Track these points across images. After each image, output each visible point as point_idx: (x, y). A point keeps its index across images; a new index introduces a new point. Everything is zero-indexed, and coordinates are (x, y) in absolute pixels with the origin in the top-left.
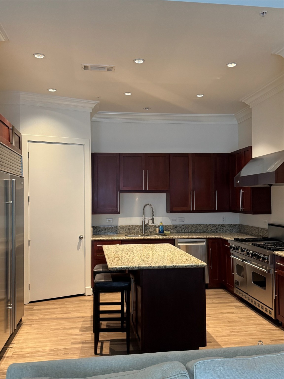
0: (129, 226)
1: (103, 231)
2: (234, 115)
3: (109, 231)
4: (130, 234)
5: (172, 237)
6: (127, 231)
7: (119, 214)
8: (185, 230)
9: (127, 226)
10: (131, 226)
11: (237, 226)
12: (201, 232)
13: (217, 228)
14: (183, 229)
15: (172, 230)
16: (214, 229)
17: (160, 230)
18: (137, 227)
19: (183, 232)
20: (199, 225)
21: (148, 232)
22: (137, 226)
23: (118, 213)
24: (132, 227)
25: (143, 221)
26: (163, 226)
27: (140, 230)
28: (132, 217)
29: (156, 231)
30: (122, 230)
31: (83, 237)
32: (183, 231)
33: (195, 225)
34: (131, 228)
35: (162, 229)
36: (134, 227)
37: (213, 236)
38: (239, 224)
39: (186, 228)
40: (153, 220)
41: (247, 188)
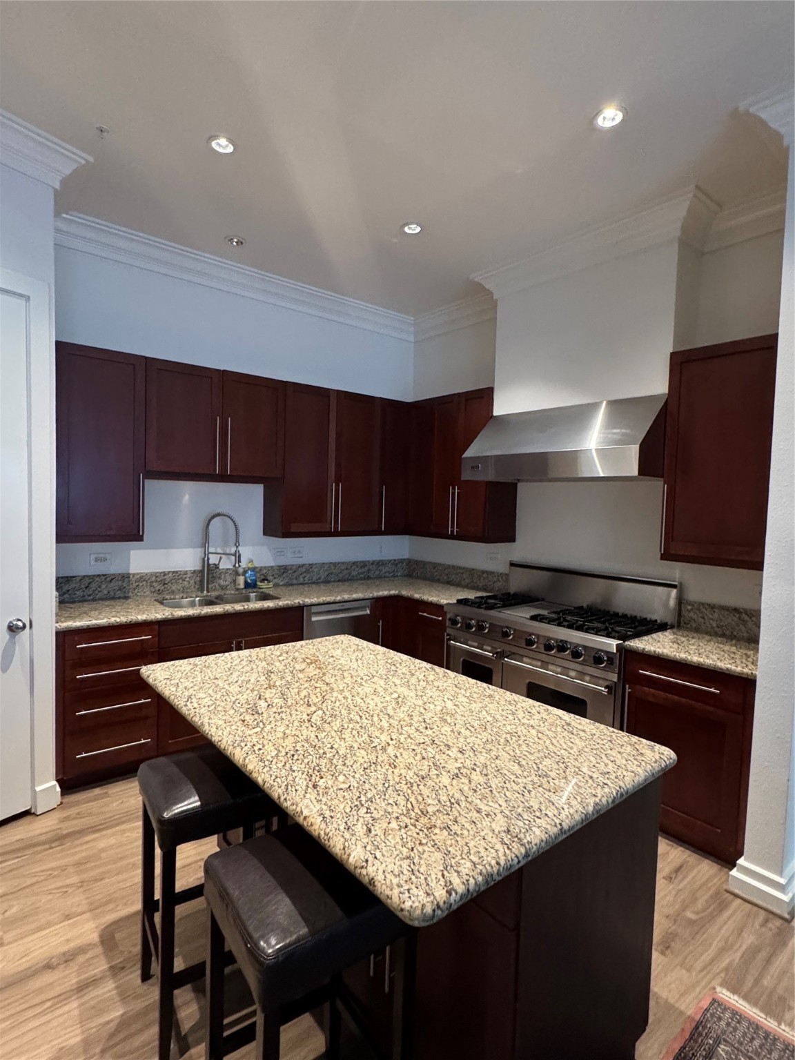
0: (162, 574)
1: (78, 590)
2: (412, 318)
3: (99, 589)
4: (168, 597)
5: (299, 603)
6: (157, 588)
7: (142, 540)
8: (306, 579)
9: (156, 575)
10: (169, 572)
11: (405, 564)
12: (339, 581)
13: (369, 570)
14: (301, 574)
15: (275, 578)
16: (364, 572)
17: (249, 581)
18: (185, 576)
19: (301, 582)
20: (335, 564)
21: (215, 586)
22: (186, 573)
23: (139, 538)
24: (170, 575)
25: (204, 559)
26: (253, 569)
27: (194, 584)
28: (172, 548)
29: (239, 585)
30: (141, 584)
31: (24, 626)
32: (301, 580)
33: (326, 564)
34: (168, 580)
35: (254, 578)
36: (178, 576)
37: (386, 593)
38: (408, 559)
39: (307, 571)
40: (238, 557)
41: (475, 483)
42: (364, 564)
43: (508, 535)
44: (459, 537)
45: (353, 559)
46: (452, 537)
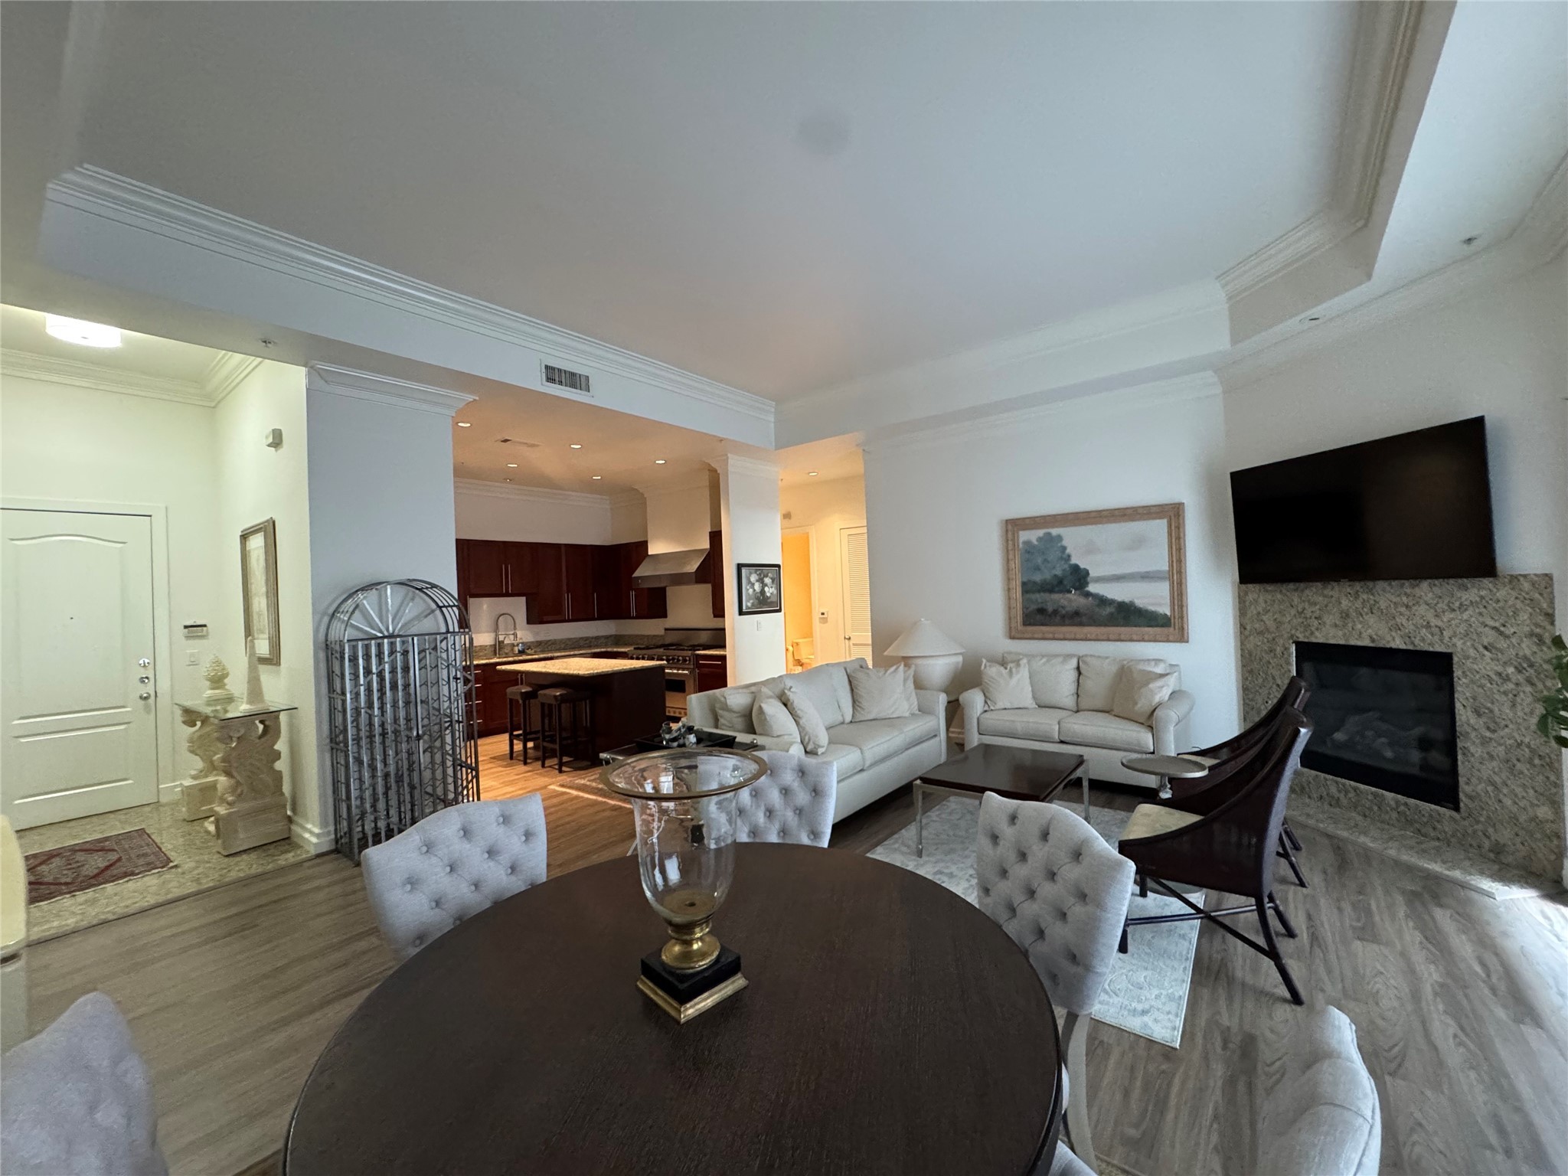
13: (590, 642)
15: (534, 648)
16: (588, 643)
17: (520, 649)
18: (486, 648)
22: (486, 646)
25: (496, 638)
29: (515, 651)
38: (615, 635)
39: (553, 644)
40: (515, 635)
41: (643, 589)
42: (587, 639)
43: (663, 614)
44: (638, 617)
45: (581, 636)
46: (633, 618)
